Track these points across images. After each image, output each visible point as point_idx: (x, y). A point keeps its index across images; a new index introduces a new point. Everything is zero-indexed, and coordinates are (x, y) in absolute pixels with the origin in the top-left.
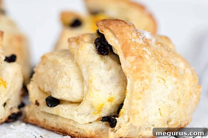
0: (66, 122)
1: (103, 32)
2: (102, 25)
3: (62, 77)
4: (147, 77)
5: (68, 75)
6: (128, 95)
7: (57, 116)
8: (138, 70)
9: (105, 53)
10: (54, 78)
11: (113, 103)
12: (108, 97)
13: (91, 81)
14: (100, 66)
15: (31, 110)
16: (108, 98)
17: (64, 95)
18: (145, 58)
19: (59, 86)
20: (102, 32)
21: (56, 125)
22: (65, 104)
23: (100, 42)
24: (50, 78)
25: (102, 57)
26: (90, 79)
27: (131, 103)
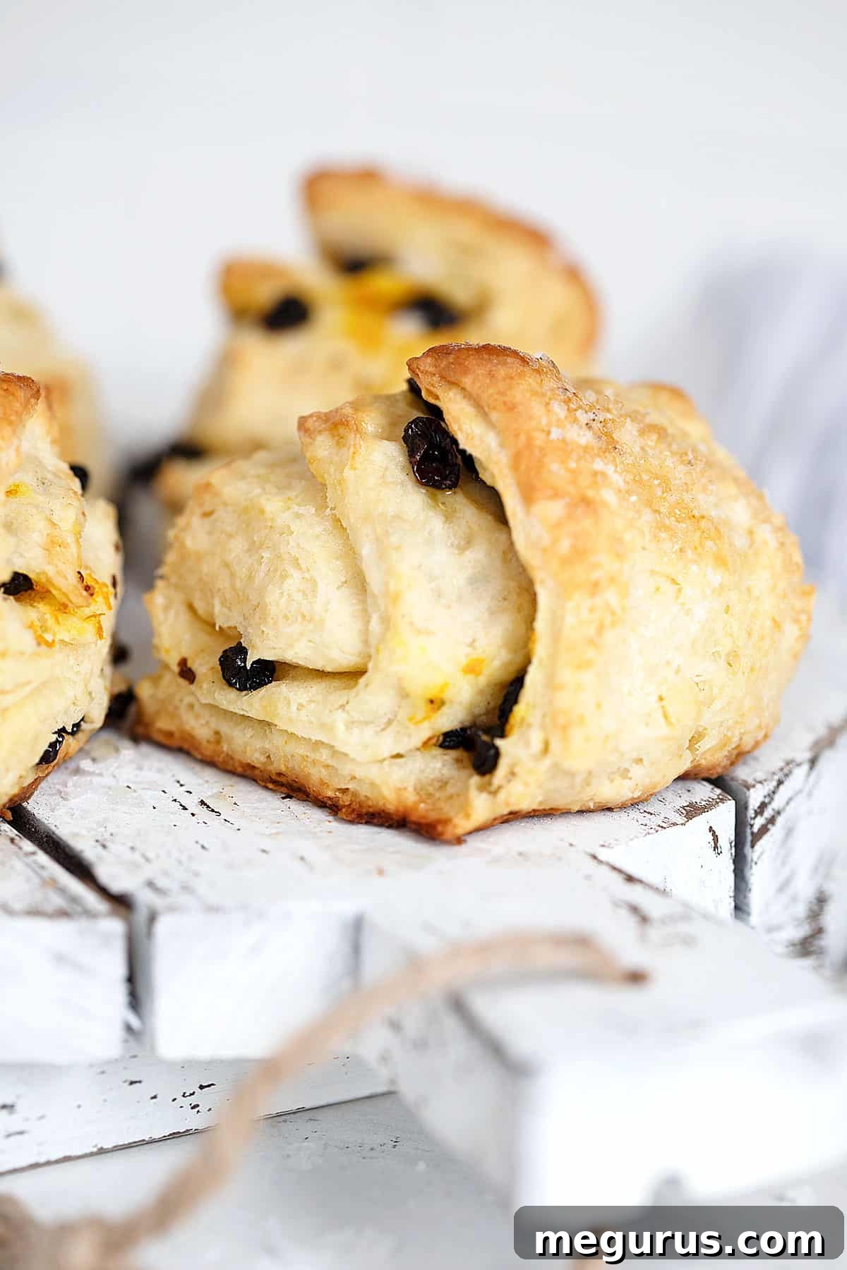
0: (301, 750)
1: (437, 398)
2: (431, 369)
3: (284, 577)
4: (612, 580)
5: (303, 566)
6: (540, 651)
7: (266, 725)
8: (579, 554)
9: (446, 480)
10: (250, 578)
11: (483, 680)
12: (462, 655)
13: (395, 598)
14: (430, 533)
15: (161, 693)
16: (464, 661)
17: (292, 646)
18: (604, 504)
19: (273, 610)
20: (432, 401)
21: (263, 759)
22: (294, 679)
23: (425, 436)
24: (232, 575)
25: (433, 497)
26: (392, 586)
27: (552, 684)
